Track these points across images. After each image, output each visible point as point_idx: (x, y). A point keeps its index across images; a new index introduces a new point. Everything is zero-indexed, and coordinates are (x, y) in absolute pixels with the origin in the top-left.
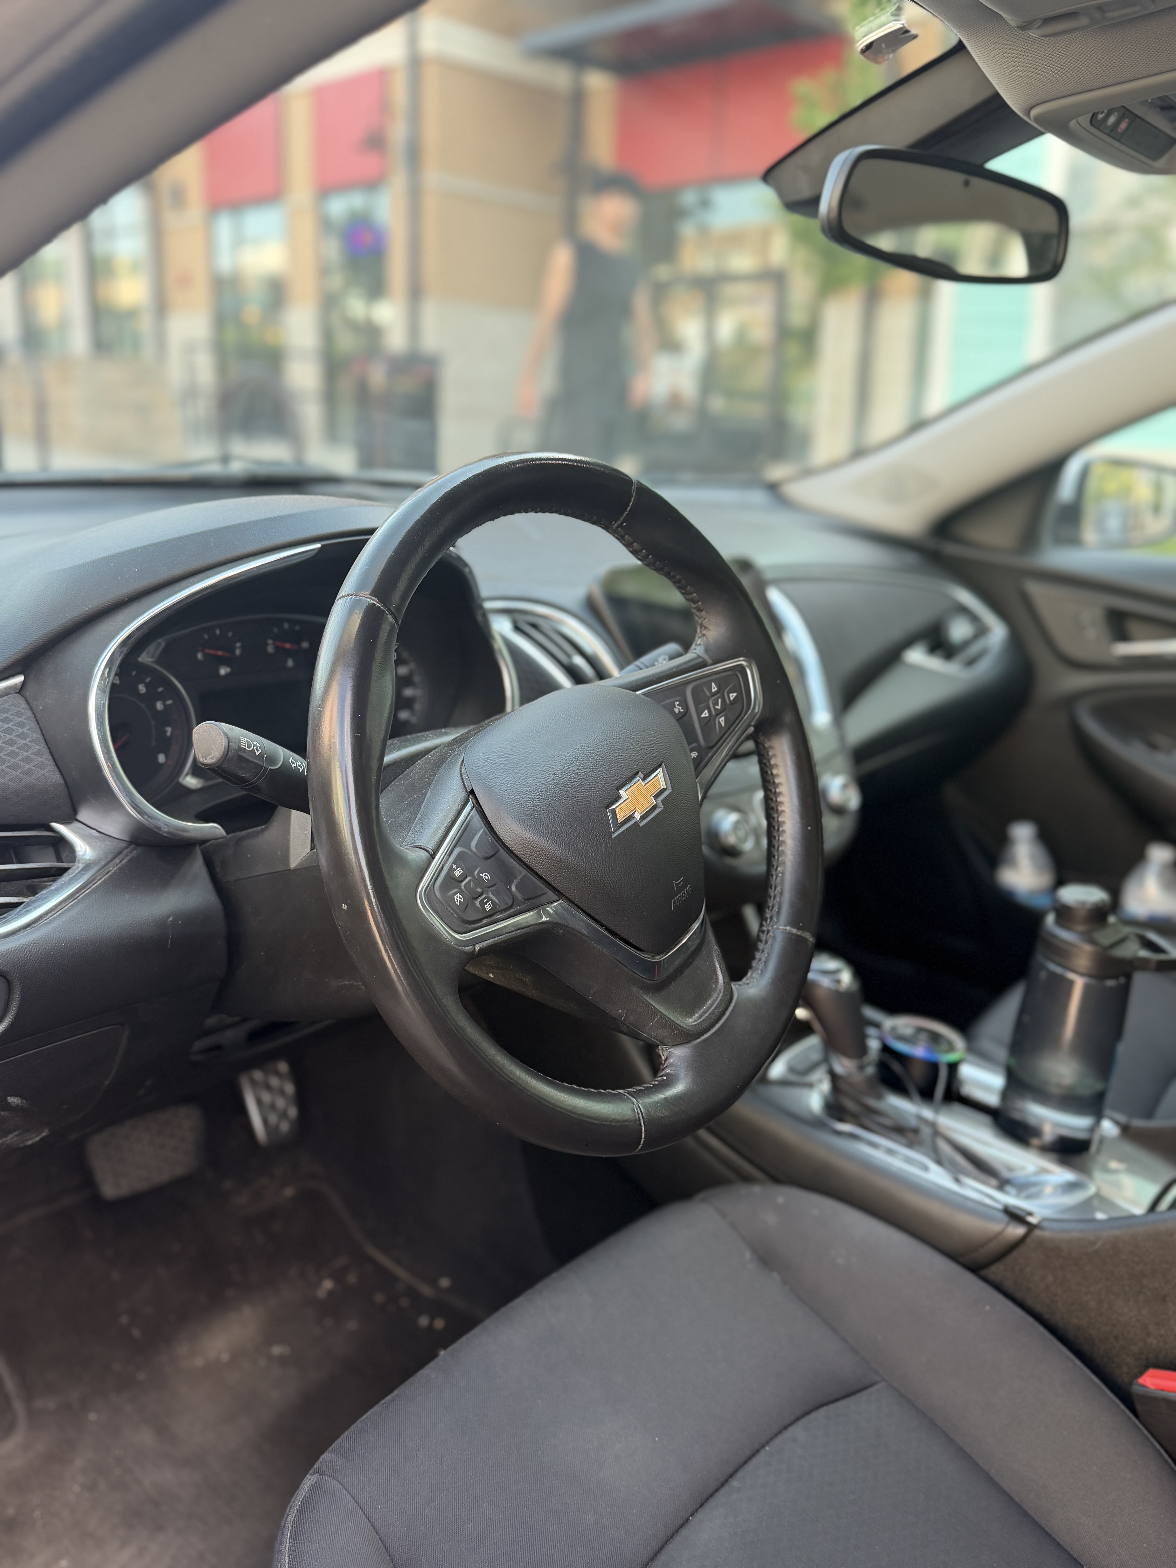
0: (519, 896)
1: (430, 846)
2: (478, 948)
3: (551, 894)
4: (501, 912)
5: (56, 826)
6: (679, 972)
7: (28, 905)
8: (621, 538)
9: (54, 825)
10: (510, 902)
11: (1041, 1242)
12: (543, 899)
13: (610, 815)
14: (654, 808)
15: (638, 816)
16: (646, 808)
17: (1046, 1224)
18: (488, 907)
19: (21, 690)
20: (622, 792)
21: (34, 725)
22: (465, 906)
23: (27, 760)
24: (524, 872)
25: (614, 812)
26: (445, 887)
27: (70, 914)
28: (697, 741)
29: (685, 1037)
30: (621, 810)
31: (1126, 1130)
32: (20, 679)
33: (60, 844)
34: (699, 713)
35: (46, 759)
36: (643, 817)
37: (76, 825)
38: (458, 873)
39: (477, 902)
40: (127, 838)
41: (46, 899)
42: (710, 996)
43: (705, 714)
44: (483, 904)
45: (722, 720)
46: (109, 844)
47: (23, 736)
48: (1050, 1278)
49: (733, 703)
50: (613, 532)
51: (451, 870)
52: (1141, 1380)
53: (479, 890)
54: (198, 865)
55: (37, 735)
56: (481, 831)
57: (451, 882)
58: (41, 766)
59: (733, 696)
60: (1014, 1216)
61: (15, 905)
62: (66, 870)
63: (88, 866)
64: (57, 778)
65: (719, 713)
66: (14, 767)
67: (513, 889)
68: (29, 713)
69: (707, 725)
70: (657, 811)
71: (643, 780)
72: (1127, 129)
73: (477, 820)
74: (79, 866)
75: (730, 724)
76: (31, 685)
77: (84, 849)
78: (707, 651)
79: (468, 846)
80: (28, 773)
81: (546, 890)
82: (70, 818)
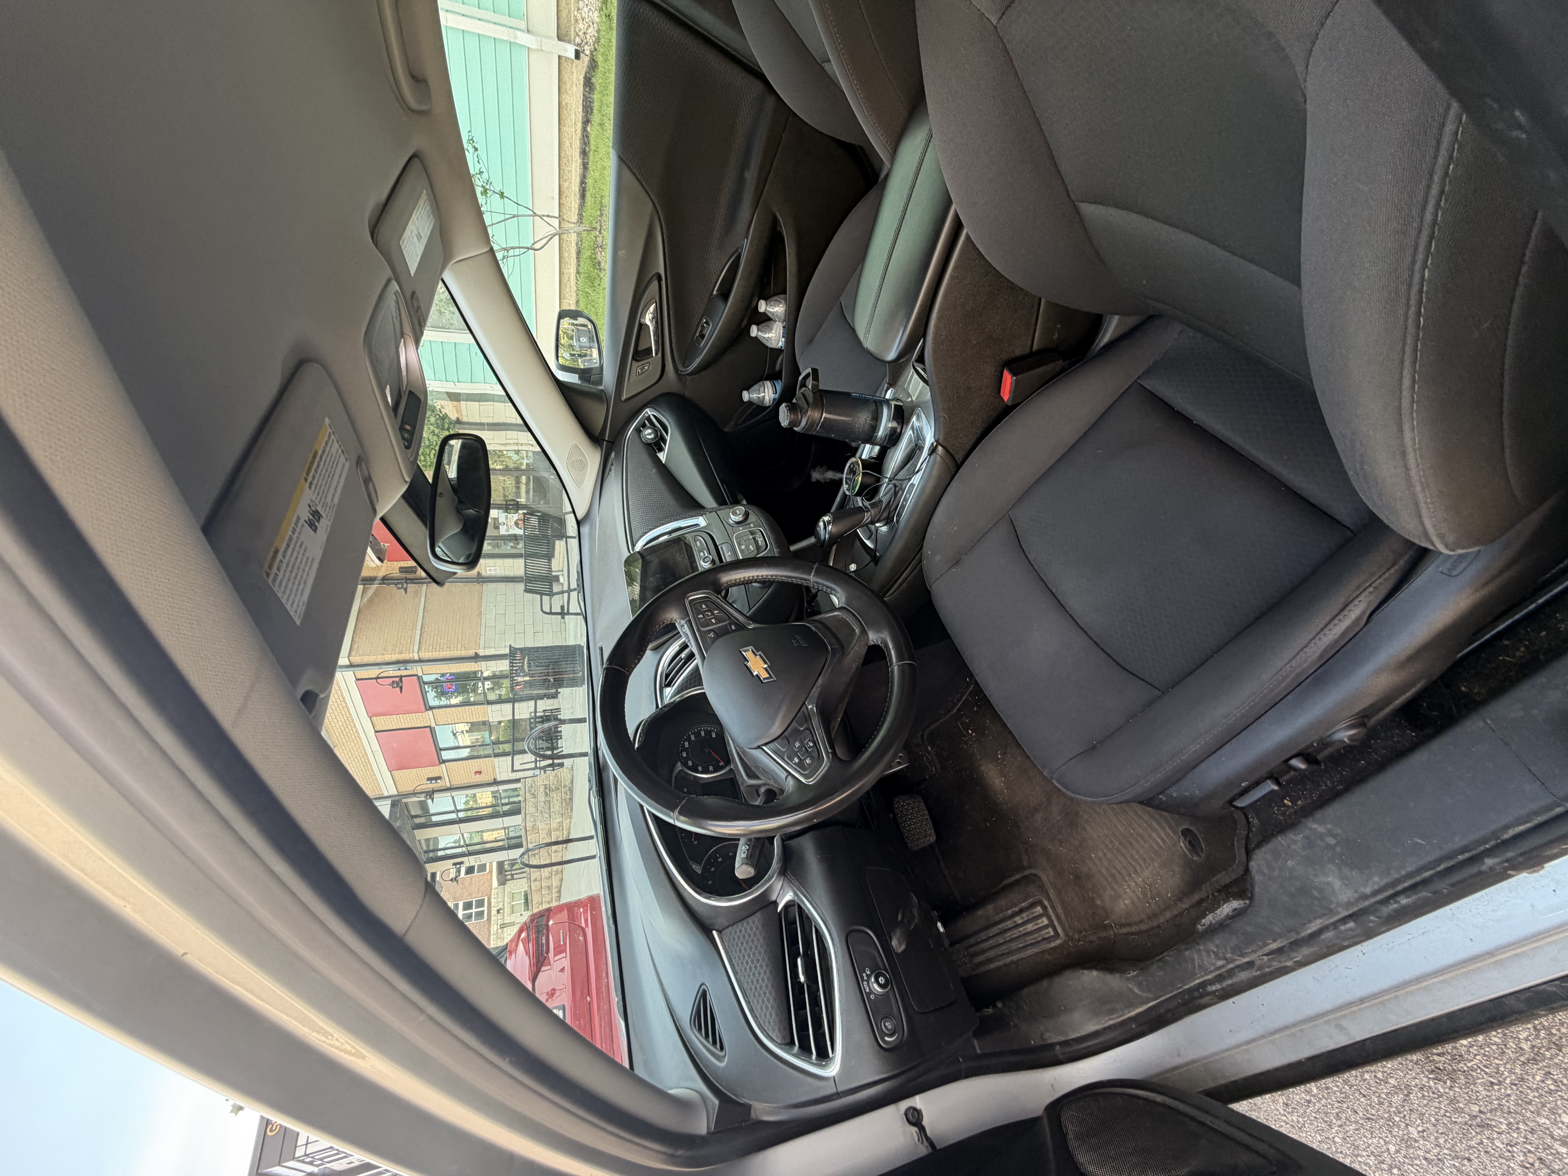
0: (805, 726)
1: (786, 774)
2: (830, 751)
3: (804, 708)
4: (813, 736)
5: (779, 910)
6: (835, 636)
7: (815, 923)
8: (633, 669)
9: (779, 911)
10: (808, 731)
11: (945, 439)
12: (806, 712)
13: (766, 681)
14: (760, 656)
15: (766, 666)
16: (761, 662)
17: (937, 438)
18: (811, 744)
19: (719, 932)
20: (755, 674)
21: (735, 926)
22: (812, 758)
23: (751, 929)
24: (794, 723)
25: (764, 679)
26: (804, 769)
27: (818, 904)
28: (726, 625)
29: (864, 632)
30: (764, 675)
31: (891, 385)
32: (714, 932)
33: (787, 906)
34: (714, 624)
35: (750, 920)
36: (766, 663)
37: (778, 901)
38: (796, 760)
39: (810, 750)
40: (783, 878)
41: (812, 915)
42: (845, 619)
43: (713, 621)
44: (810, 747)
45: (715, 612)
46: (786, 885)
47: (741, 931)
48: (961, 435)
49: (707, 606)
50: (630, 673)
51: (795, 764)
52: (1006, 400)
53: (804, 749)
54: (794, 843)
55: (740, 924)
56: (776, 745)
57: (801, 765)
58: (754, 922)
59: (704, 606)
60: (933, 451)
61: (817, 931)
62: (798, 904)
63: (796, 894)
64: (758, 914)
65: (713, 614)
66: (755, 935)
67: (802, 729)
68: (730, 928)
69: (719, 621)
70: (762, 654)
71: (748, 661)
72: (409, 424)
73: (771, 745)
74: (796, 899)
75: (719, 607)
76: (717, 927)
77: (789, 896)
78: (683, 619)
79: (784, 753)
80: (757, 928)
81: (801, 711)
82: (775, 904)
